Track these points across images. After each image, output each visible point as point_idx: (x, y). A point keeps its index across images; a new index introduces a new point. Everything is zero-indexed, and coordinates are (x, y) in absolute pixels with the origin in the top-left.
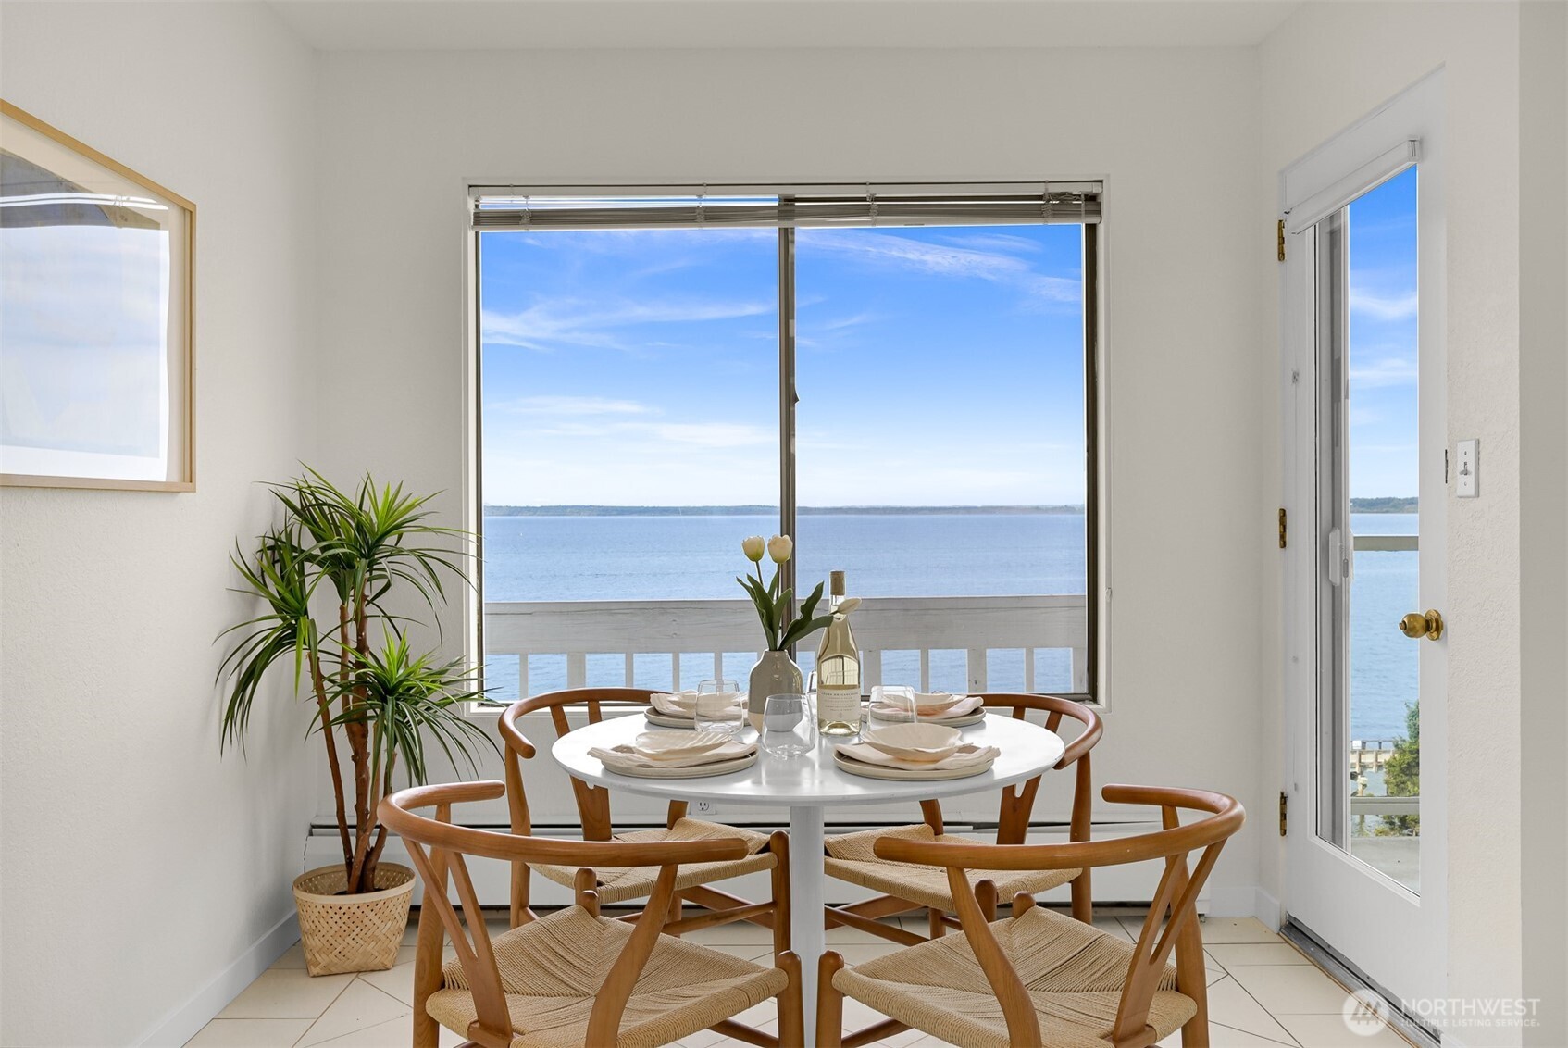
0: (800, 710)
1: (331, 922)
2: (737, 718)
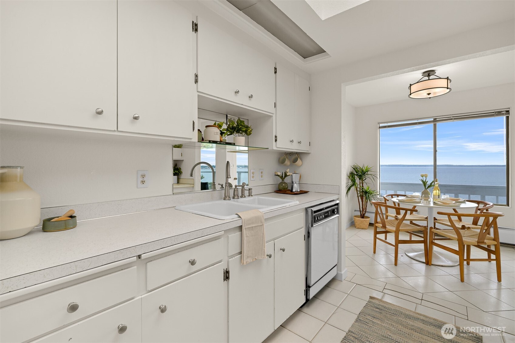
1: (359, 221)
2: (419, 198)
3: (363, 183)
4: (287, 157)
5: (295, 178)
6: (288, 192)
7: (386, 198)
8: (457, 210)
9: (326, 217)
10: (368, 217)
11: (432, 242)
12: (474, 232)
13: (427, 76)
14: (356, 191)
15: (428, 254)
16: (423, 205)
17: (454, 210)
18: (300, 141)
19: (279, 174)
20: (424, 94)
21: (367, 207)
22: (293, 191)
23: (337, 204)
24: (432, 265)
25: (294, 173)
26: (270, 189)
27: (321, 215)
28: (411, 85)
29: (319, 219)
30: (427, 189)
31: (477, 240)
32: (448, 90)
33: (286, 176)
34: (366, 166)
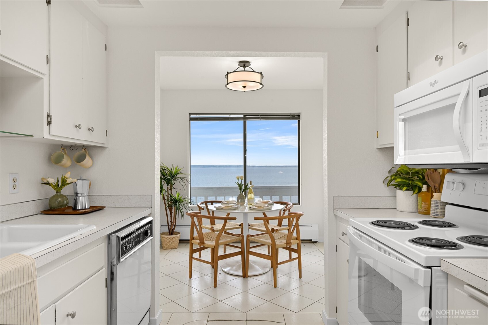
0: (245, 202)
1: (167, 240)
2: (235, 203)
3: (171, 189)
4: (65, 153)
5: (82, 187)
6: (67, 211)
7: (200, 206)
8: (266, 213)
9: (138, 243)
10: (178, 233)
11: (249, 251)
12: (282, 233)
13: (243, 67)
14: (163, 200)
15: (245, 265)
16: (239, 211)
17: (264, 214)
18: (92, 128)
19: (52, 181)
20: (239, 86)
21: (177, 221)
22: (78, 208)
23: (150, 222)
24: (249, 276)
25: (80, 180)
26: (32, 208)
27: (130, 242)
28: (228, 73)
29: (128, 248)
30: (242, 193)
31: (285, 241)
32: (261, 86)
33: (64, 183)
34: (175, 167)
